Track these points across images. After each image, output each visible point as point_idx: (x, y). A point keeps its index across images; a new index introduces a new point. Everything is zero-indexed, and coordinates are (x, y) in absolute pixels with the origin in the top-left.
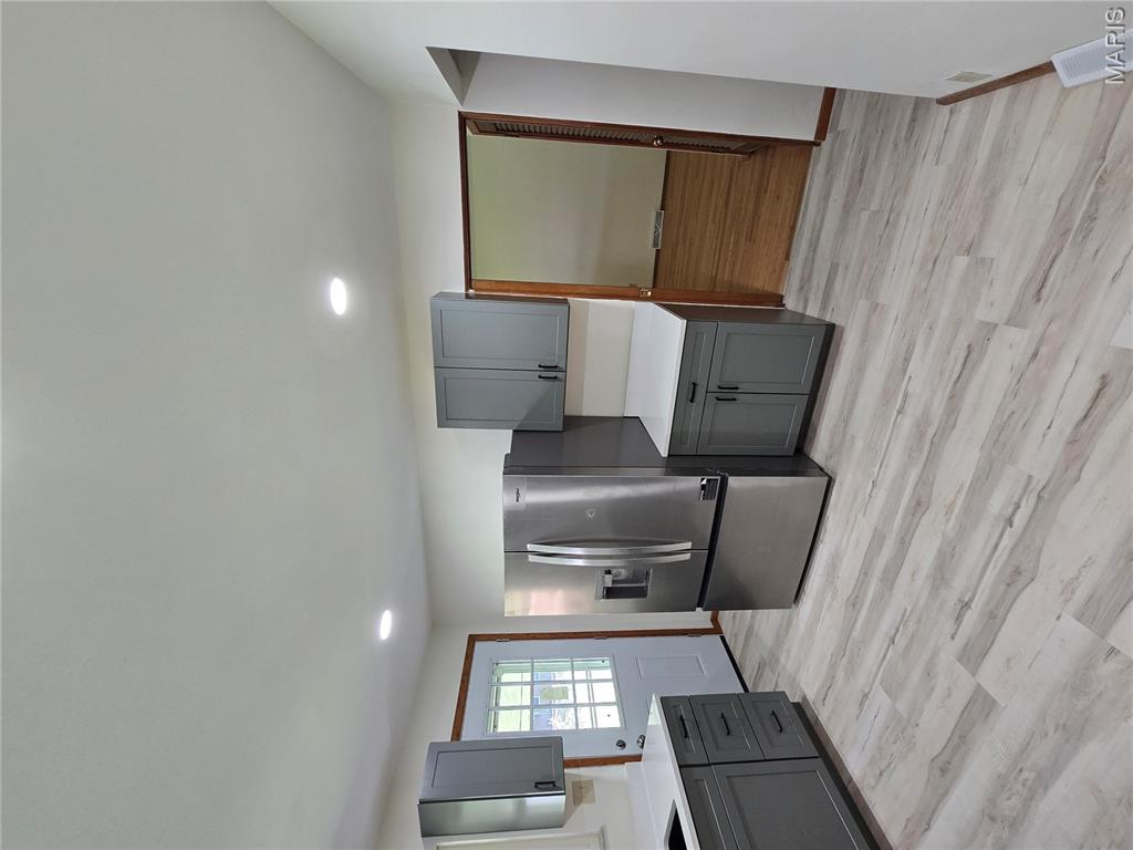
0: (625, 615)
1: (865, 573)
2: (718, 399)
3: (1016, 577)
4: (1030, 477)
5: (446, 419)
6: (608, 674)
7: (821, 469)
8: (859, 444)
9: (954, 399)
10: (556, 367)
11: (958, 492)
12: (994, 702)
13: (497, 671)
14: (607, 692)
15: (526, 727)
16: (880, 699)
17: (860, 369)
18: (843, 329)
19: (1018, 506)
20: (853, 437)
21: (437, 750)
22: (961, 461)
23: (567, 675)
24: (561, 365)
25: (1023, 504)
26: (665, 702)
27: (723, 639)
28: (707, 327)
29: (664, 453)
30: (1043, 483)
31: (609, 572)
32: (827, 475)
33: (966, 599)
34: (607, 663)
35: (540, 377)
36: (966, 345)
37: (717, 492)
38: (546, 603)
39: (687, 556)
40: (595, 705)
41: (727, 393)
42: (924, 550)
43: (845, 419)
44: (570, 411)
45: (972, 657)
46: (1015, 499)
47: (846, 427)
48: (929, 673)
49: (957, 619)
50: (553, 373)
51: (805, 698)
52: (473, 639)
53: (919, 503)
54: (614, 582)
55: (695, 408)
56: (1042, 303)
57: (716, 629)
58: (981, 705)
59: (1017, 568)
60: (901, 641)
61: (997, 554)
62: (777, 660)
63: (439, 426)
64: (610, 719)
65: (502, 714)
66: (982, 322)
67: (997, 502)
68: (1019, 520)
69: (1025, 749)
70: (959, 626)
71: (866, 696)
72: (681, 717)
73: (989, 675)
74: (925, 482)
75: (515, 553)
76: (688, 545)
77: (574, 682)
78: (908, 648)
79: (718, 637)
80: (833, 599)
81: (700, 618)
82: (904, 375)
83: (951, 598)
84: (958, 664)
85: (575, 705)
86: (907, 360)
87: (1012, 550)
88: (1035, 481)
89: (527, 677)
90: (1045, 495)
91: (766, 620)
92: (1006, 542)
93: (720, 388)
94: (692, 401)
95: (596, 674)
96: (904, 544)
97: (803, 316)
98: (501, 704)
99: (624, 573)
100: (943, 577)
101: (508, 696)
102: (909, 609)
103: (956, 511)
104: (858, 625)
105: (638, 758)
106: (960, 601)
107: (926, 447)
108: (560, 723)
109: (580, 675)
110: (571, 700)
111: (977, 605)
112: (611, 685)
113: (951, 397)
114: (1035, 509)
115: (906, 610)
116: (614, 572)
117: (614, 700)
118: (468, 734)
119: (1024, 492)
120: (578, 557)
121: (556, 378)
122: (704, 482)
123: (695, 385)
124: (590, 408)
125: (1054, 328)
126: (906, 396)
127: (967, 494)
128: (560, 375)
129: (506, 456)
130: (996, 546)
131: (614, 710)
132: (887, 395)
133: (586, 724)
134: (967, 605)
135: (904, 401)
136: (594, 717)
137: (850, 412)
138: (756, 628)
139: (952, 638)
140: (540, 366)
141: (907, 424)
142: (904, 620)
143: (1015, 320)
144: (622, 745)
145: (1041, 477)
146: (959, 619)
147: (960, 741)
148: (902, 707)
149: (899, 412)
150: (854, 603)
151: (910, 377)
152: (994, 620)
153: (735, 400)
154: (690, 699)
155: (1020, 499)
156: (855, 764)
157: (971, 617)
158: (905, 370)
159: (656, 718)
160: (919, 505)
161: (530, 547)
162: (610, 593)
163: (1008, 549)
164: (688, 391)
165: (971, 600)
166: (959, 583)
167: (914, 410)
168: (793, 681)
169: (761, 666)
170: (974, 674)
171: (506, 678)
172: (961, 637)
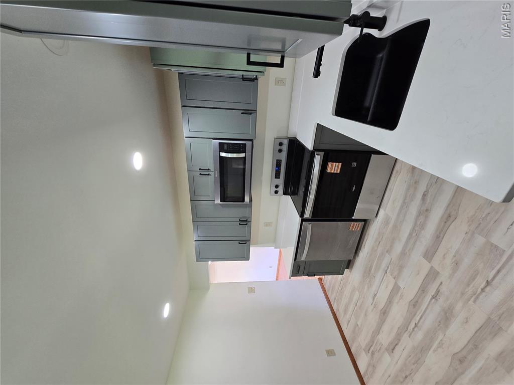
25: (412, 329)
33: (434, 300)
45: (433, 275)
48: (457, 264)
49: (439, 291)
58: (429, 255)
61: (421, 315)
67: (419, 336)
70: (438, 288)
73: (426, 267)
83: (441, 302)
84: (439, 271)
100: (446, 313)
102: (471, 302)
103: (437, 342)
106: (437, 300)
111: (429, 297)
115: (475, 302)
127: (431, 347)
134: (434, 297)
139: (441, 283)
142: (476, 296)
146: (438, 292)
152: (423, 290)
157: (432, 291)
163: (416, 316)
165: (431, 299)
166: (437, 308)
170: (432, 267)
172: (438, 282)
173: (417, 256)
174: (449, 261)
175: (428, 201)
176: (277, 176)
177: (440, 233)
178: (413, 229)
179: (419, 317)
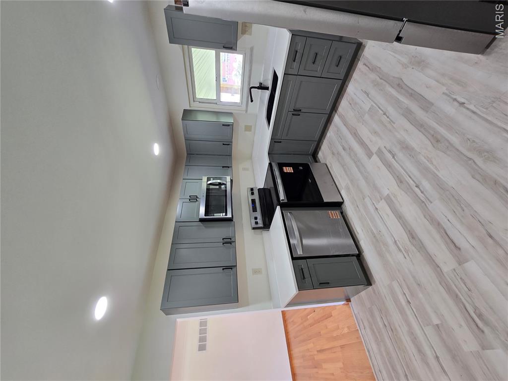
12: (370, 158)
16: (367, 105)
19: (422, 192)
25: (422, 194)
30: (427, 205)
33: (395, 157)
45: (380, 153)
48: (375, 132)
58: (369, 154)
60: (385, 120)
61: (408, 176)
67: (426, 185)
68: (416, 189)
69: (363, 166)
70: (388, 151)
73: (375, 159)
78: (382, 122)
83: (396, 150)
84: (378, 147)
87: (408, 183)
88: (429, 203)
90: (423, 204)
100: (403, 148)
102: (394, 126)
106: (395, 154)
111: (393, 162)
114: (420, 198)
115: (394, 123)
119: (427, 197)
127: (434, 172)
134: (393, 157)
139: (385, 147)
142: (391, 122)
145: (430, 206)
146: (390, 152)
148: (366, 117)
150: (400, 85)
152: (389, 166)
155: (425, 195)
157: (390, 157)
163: (409, 182)
165: (395, 159)
166: (400, 155)
170: (376, 153)
172: (384, 150)
173: (369, 166)
174: (374, 138)
176: (255, 210)
177: (360, 141)
179: (410, 179)
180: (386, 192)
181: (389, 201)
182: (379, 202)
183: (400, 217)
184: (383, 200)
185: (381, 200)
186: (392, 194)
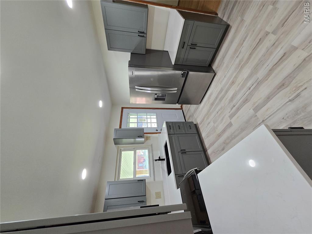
0: (160, 104)
1: (216, 98)
2: (190, 48)
3: (246, 101)
4: (258, 78)
5: (110, 48)
6: (155, 117)
7: (214, 71)
8: (225, 65)
9: (251, 54)
10: (143, 32)
11: (242, 80)
12: (232, 125)
13: (129, 115)
14: (154, 120)
15: (136, 127)
16: (212, 124)
17: (232, 42)
18: (232, 27)
20: (224, 63)
21: (116, 130)
22: (246, 72)
23: (146, 117)
24: (145, 32)
25: (254, 85)
26: (167, 123)
27: (183, 111)
28: (191, 22)
29: (173, 63)
31: (156, 94)
32: (215, 73)
34: (155, 115)
35: (138, 35)
36: (260, 38)
37: (185, 76)
38: (141, 101)
39: (176, 92)
40: (152, 123)
41: (193, 46)
42: (231, 93)
43: (224, 57)
44: (148, 47)
45: (231, 117)
46: (253, 83)
47: (223, 60)
48: (222, 119)
50: (143, 34)
51: (197, 123)
52: (123, 108)
53: (233, 82)
54: (157, 97)
55: (184, 50)
56: (283, 27)
57: (182, 108)
58: (230, 125)
59: (247, 99)
60: (219, 113)
61: (244, 96)
62: (193, 115)
63: (108, 50)
64: (155, 126)
65: (130, 124)
66: (266, 31)
67: (249, 84)
68: (252, 88)
71: (209, 123)
72: (170, 126)
73: (233, 121)
74: (236, 77)
75: (132, 88)
76: (176, 89)
77: (147, 118)
78: (220, 114)
79: (181, 110)
80: (208, 103)
81: (178, 106)
82: (242, 46)
83: (232, 104)
84: (229, 118)
85: (147, 123)
86: (244, 41)
87: (248, 95)
88: (259, 79)
89: (136, 117)
90: (259, 83)
91: (193, 107)
92: (247, 93)
93: (192, 44)
94: (183, 48)
95: (152, 117)
96: (227, 92)
97: (222, 20)
98: (130, 122)
99: (160, 95)
100: (232, 100)
101: (131, 120)
102: (223, 106)
103: (241, 84)
104: (212, 109)
105: (160, 133)
107: (240, 68)
108: (144, 126)
109: (148, 117)
110: (146, 122)
111: (236, 106)
112: (156, 119)
113: (250, 54)
114: (256, 86)
116: (158, 94)
117: (156, 122)
118: (122, 127)
119: (255, 82)
120: (149, 90)
121: (143, 36)
122: (183, 73)
123: (184, 43)
124: (154, 47)
125: (282, 36)
126: (240, 52)
127: (244, 81)
128: (145, 35)
129: (129, 61)
130: (245, 93)
131: (156, 124)
132: (236, 51)
133: (149, 126)
134: (234, 106)
135: (239, 54)
136: (151, 125)
137: (225, 55)
138: (190, 109)
139: (229, 113)
140: (138, 32)
141: (238, 61)
142: (221, 109)
143: (274, 33)
144: (157, 130)
145: (260, 79)
146: (232, 109)
147: (224, 131)
148: (215, 125)
149: (237, 57)
150: (212, 104)
151: (243, 47)
152: (238, 109)
153: (195, 48)
154: (172, 122)
156: (204, 135)
157: (234, 108)
158: (242, 44)
159: (164, 126)
160: (233, 83)
161: (136, 87)
162: (156, 99)
164: (182, 45)
165: (236, 105)
166: (235, 101)
167: (240, 57)
168: (196, 120)
169: (190, 117)
170: (231, 120)
171: (131, 117)
172: (231, 112)
173: (235, 126)
174: (224, 121)
175: (223, 146)
177: (223, 132)
178: (232, 139)
179: (246, 94)
180: (252, 111)
181: (257, 109)
182: (258, 118)
183: (269, 98)
184: (257, 114)
185: (256, 116)
186: (253, 106)
